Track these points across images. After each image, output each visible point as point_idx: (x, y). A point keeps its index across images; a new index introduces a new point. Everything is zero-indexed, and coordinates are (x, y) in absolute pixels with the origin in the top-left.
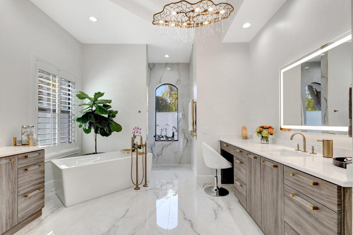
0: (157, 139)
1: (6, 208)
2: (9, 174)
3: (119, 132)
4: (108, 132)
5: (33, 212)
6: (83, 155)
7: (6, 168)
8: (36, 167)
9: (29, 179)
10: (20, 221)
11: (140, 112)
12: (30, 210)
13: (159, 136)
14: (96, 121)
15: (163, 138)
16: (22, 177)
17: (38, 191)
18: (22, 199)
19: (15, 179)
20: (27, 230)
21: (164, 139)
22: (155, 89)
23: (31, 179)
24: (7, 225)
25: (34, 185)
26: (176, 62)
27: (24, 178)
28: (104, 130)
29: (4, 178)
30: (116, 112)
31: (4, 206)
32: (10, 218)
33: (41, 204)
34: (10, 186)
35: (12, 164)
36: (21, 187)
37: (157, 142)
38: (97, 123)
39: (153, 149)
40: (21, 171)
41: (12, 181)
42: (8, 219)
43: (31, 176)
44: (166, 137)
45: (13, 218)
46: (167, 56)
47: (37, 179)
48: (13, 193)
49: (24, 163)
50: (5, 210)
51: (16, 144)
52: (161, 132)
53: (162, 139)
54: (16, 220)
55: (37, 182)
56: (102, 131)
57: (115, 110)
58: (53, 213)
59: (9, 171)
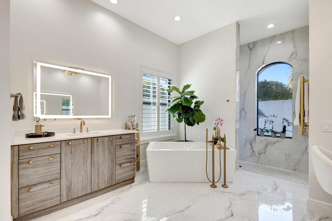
0: (259, 134)
1: (108, 171)
2: (109, 148)
3: (201, 122)
4: (192, 122)
5: (126, 179)
6: (176, 141)
7: (108, 144)
8: (129, 146)
9: (123, 154)
10: (118, 182)
11: (228, 101)
12: (124, 177)
13: (262, 130)
14: (183, 111)
15: (268, 133)
16: (118, 151)
17: (129, 164)
18: (118, 167)
19: (113, 152)
20: (121, 190)
21: (270, 134)
22: (257, 72)
23: (125, 154)
24: (108, 182)
25: (128, 159)
26: (290, 30)
27: (120, 152)
28: (189, 120)
29: (106, 150)
30: (203, 102)
31: (107, 169)
32: (110, 178)
33: (133, 174)
34: (110, 157)
35: (112, 141)
36: (118, 158)
37: (259, 137)
38: (184, 113)
39: (253, 145)
40: (118, 147)
41: (111, 153)
42: (109, 179)
43: (125, 152)
44: (272, 131)
45: (112, 179)
46: (271, 26)
47: (129, 155)
48: (112, 161)
49: (119, 142)
50: (107, 172)
51: (126, 128)
52: (265, 125)
53: (266, 134)
54: (114, 181)
55: (129, 157)
56: (188, 121)
57: (201, 101)
58: (140, 183)
59: (109, 146)
